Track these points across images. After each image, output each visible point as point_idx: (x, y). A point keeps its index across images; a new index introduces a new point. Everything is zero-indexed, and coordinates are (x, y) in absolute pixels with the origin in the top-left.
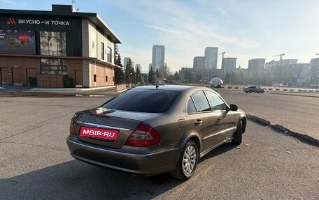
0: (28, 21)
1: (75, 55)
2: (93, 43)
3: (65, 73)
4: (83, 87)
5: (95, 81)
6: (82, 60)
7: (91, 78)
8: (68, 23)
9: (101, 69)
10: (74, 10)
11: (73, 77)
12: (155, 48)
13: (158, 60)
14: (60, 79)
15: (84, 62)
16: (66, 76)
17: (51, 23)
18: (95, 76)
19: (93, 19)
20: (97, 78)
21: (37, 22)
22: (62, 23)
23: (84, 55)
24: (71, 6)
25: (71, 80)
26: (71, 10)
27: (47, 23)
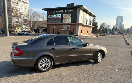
0: (59, 11)
1: (74, 23)
2: (82, 17)
3: (70, 30)
4: (76, 35)
5: (81, 32)
6: (76, 24)
7: (79, 31)
8: (72, 11)
9: (85, 28)
10: (75, 5)
11: (73, 31)
12: (118, 17)
13: (119, 23)
14: (68, 32)
15: (77, 25)
16: (70, 31)
17: (66, 11)
18: (81, 31)
19: (82, 8)
20: (82, 31)
21: (62, 11)
22: (70, 11)
23: (77, 23)
24: (74, 4)
25: (72, 32)
26: (74, 5)
27: (65, 11)
